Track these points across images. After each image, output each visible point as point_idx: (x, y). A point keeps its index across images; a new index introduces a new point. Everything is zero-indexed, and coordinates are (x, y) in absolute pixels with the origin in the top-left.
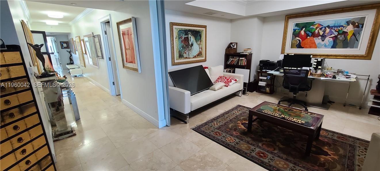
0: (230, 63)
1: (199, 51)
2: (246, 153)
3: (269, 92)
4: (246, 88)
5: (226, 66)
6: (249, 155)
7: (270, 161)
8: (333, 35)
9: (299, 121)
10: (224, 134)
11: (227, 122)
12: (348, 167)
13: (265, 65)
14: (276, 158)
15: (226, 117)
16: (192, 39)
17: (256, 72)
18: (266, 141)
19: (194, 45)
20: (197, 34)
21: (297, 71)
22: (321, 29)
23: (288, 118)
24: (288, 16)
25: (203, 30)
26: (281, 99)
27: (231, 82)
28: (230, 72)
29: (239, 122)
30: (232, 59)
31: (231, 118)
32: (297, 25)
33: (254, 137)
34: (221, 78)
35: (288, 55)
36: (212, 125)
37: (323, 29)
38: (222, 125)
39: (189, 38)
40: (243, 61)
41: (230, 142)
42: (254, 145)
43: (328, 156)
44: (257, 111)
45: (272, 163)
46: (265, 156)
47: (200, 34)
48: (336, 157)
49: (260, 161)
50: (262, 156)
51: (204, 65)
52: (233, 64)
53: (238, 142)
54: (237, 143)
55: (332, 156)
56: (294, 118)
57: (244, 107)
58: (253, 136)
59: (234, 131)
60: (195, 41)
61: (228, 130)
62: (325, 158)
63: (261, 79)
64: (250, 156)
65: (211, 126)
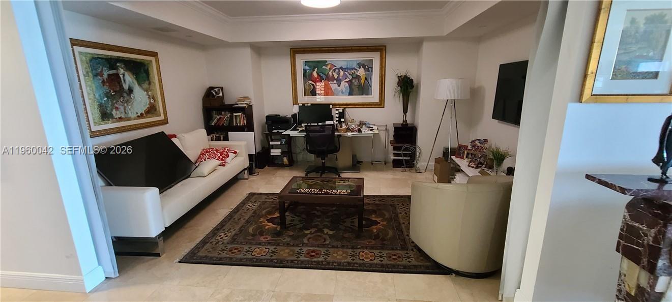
0: (216, 123)
1: (148, 102)
2: (292, 262)
3: (288, 164)
4: (254, 163)
5: (210, 130)
6: (296, 262)
7: (326, 257)
8: (348, 80)
9: (344, 192)
10: (246, 247)
11: (243, 226)
12: (397, 229)
13: (275, 122)
14: (331, 250)
15: (236, 219)
16: (128, 79)
17: (262, 135)
18: (311, 233)
19: (134, 91)
20: (140, 70)
21: (318, 127)
22: (334, 70)
23: (332, 192)
24: (293, 50)
25: (151, 61)
26: (307, 170)
27: (228, 157)
28: (218, 139)
29: (262, 220)
30: (218, 117)
31: (247, 218)
32: (306, 63)
33: (293, 233)
34: (207, 152)
35: (303, 105)
36: (218, 239)
37: (337, 70)
38: (236, 235)
39: (121, 76)
40: (240, 118)
41: (262, 255)
42: (297, 246)
43: (379, 224)
44: (289, 193)
45: (329, 259)
46: (317, 254)
47: (146, 68)
48: (385, 223)
49: (314, 263)
50: (314, 256)
51: (167, 129)
52: (223, 124)
53: (274, 250)
54: (273, 252)
55: (382, 223)
56: (337, 190)
57: (261, 194)
58: (291, 233)
59: (259, 236)
60: (136, 82)
61: (251, 238)
62: (376, 228)
63: (272, 145)
64: (300, 263)
65: (217, 243)
